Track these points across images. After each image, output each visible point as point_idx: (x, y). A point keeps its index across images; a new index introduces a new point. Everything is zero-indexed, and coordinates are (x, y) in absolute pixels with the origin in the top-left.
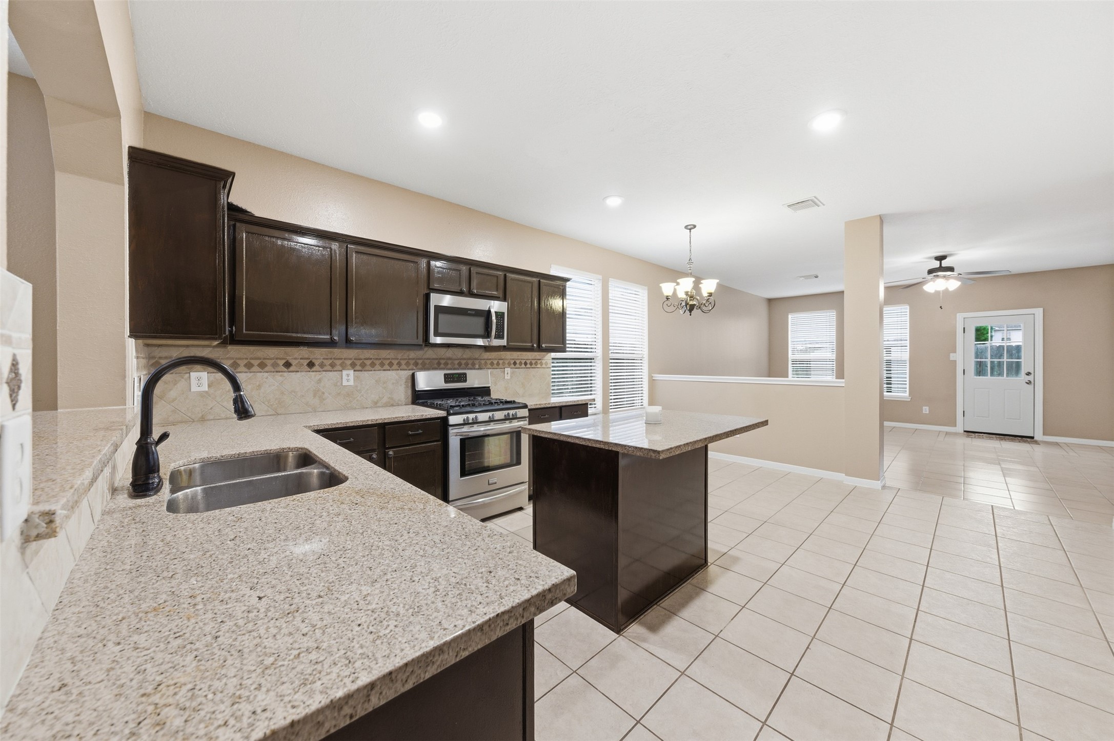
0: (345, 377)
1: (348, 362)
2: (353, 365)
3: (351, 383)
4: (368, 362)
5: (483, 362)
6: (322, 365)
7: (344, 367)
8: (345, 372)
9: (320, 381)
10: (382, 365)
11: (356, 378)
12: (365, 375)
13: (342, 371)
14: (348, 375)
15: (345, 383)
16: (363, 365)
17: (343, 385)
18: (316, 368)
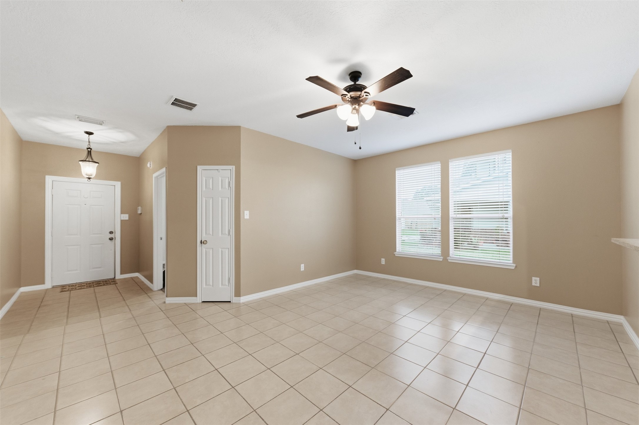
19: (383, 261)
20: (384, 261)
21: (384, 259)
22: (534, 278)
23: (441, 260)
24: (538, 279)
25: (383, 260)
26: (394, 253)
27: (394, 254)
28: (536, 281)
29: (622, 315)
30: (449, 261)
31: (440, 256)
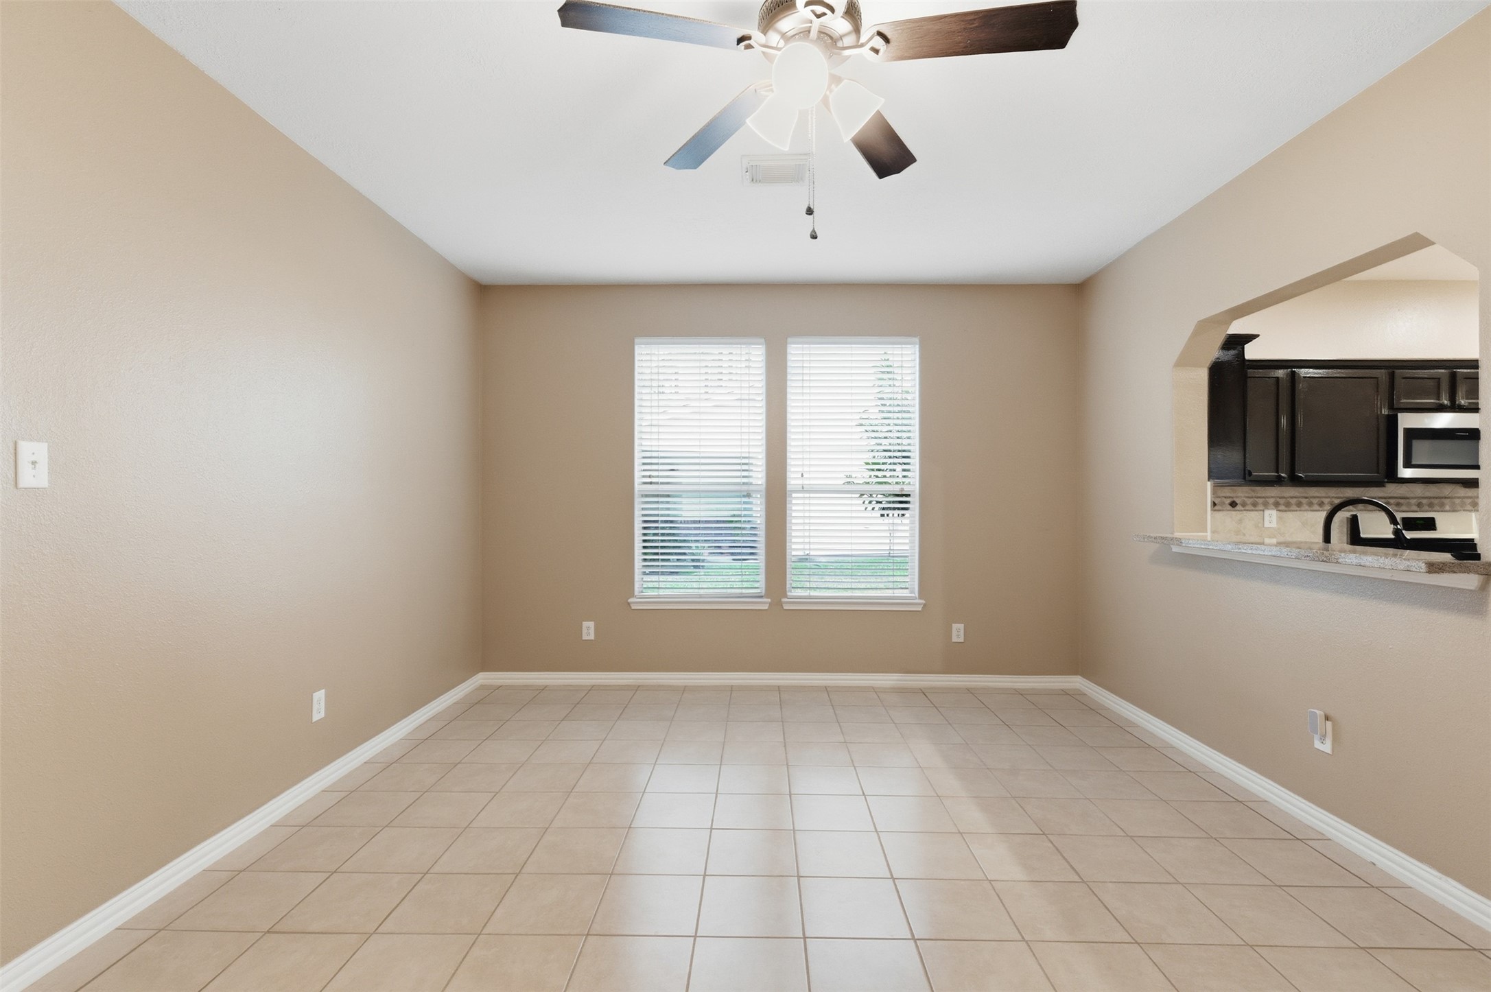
0: (1267, 518)
1: (1271, 501)
2: (1277, 505)
3: (1274, 525)
4: (1293, 501)
5: (1457, 501)
6: (1244, 505)
7: (1266, 505)
8: (1267, 512)
9: (1240, 521)
10: (1310, 504)
11: (1280, 519)
12: (1290, 515)
13: (1263, 511)
14: (1270, 515)
15: (1267, 524)
16: (1288, 505)
17: (1265, 526)
18: (1239, 507)
19: (589, 630)
20: (592, 631)
21: (591, 624)
22: (955, 626)
23: (766, 607)
24: (961, 626)
25: (588, 628)
26: (629, 601)
27: (629, 604)
28: (958, 632)
29: (1076, 674)
30: (786, 607)
31: (761, 597)
